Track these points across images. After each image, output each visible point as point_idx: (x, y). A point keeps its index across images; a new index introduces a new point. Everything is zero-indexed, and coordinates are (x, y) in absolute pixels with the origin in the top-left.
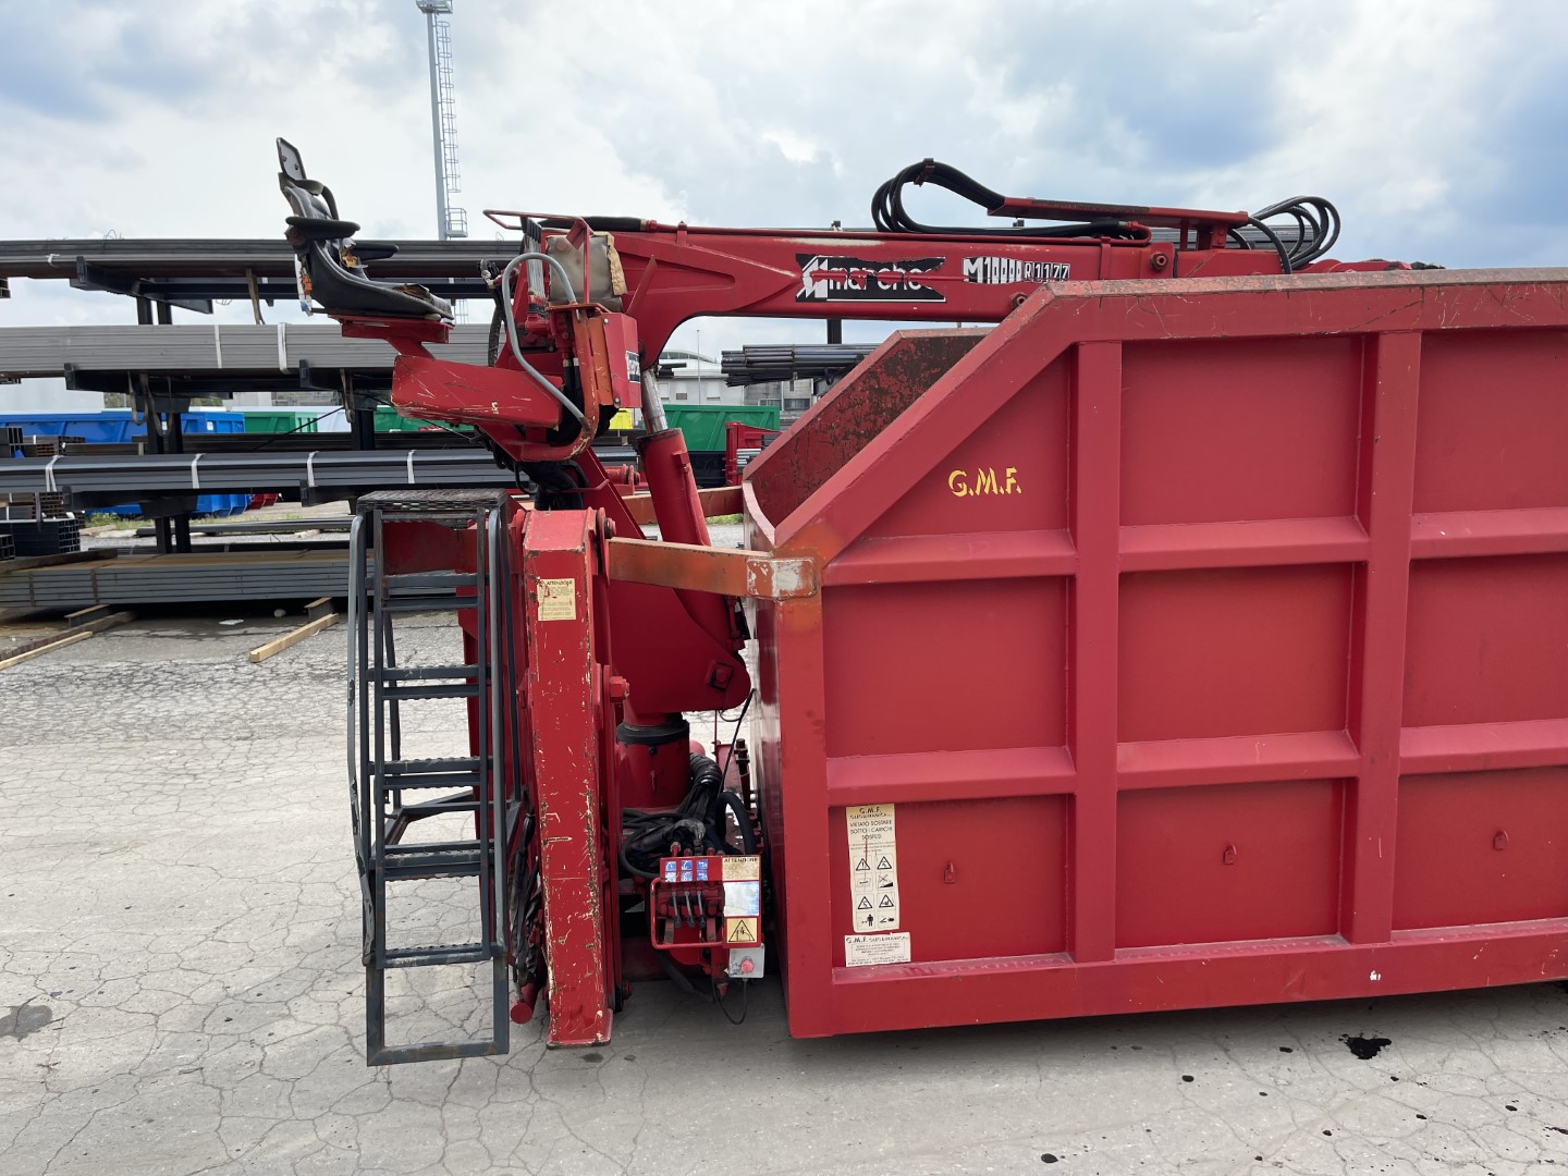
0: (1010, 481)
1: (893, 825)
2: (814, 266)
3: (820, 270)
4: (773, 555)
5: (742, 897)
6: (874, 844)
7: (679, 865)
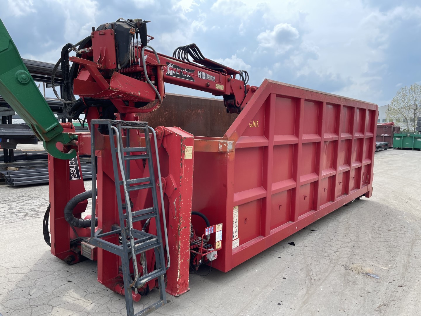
0: (257, 124)
1: (238, 211)
2: (170, 66)
3: (171, 68)
4: (227, 140)
5: (219, 235)
6: (235, 216)
7: (208, 230)
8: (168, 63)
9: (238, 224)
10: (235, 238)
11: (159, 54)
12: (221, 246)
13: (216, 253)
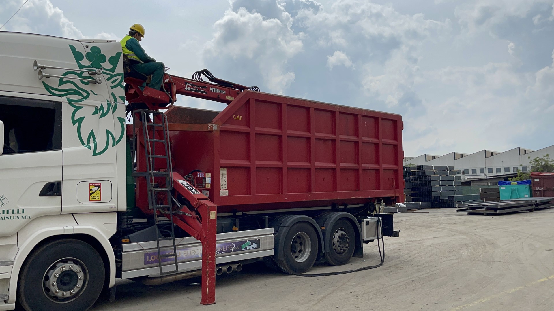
0: (241, 118)
2: (187, 84)
3: (188, 85)
4: (213, 124)
5: (208, 180)
6: (223, 175)
7: (200, 174)
8: (186, 83)
9: (226, 181)
10: (224, 189)
12: (210, 187)
13: (208, 192)
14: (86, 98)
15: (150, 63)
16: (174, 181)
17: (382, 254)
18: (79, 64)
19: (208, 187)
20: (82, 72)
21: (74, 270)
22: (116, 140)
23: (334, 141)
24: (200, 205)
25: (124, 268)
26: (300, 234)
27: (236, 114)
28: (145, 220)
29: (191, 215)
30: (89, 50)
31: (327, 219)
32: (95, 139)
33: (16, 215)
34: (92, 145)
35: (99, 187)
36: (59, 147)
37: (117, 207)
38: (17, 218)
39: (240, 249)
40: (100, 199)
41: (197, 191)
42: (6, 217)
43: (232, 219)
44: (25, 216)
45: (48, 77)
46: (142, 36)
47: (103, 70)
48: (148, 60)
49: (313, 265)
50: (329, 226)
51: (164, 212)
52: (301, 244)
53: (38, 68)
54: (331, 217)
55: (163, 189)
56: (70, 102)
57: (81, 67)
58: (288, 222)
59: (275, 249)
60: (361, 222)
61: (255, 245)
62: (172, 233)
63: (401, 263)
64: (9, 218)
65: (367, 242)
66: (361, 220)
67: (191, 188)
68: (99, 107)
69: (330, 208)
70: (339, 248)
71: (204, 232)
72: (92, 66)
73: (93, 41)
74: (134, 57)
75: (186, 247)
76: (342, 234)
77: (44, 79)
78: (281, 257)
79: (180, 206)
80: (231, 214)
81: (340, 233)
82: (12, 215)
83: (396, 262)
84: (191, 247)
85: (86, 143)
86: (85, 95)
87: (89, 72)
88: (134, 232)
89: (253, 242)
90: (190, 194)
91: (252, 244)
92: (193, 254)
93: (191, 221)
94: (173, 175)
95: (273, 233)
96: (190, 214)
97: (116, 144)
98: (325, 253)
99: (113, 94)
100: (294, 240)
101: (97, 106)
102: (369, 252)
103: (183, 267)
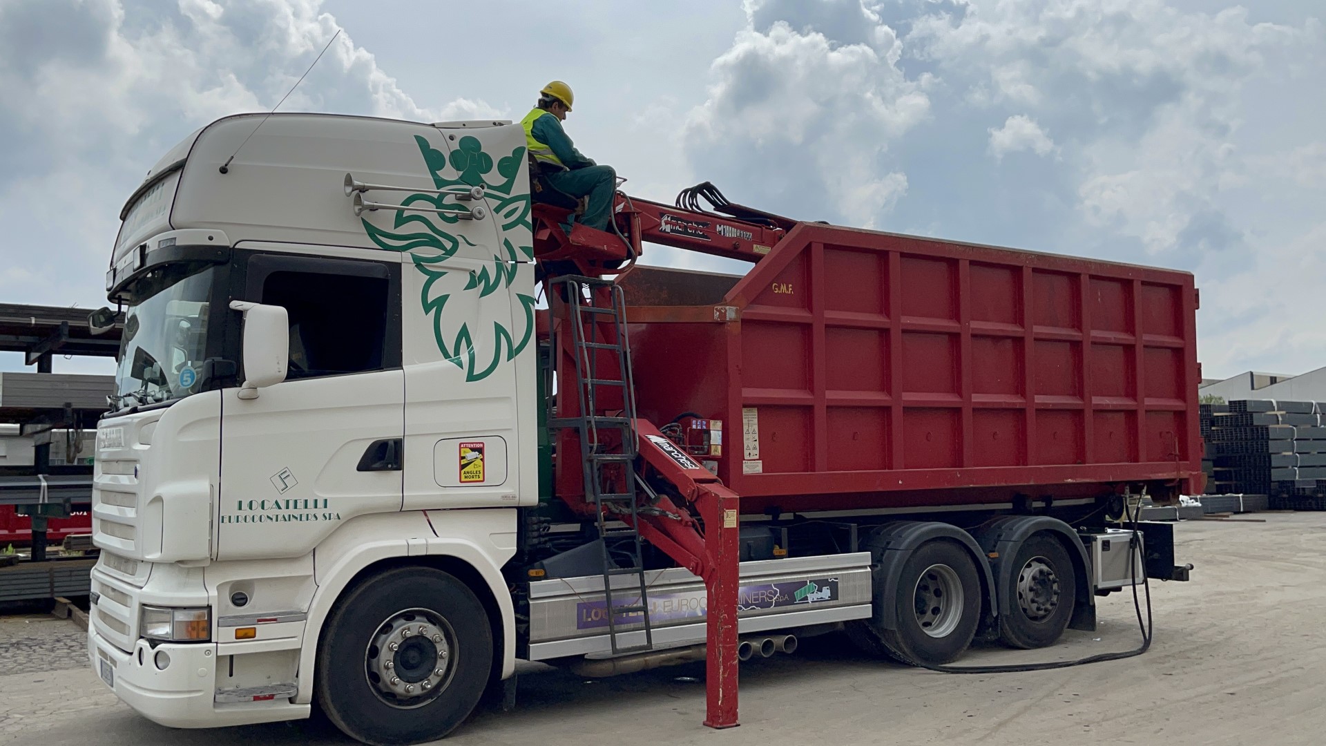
0: (790, 289)
1: (757, 416)
2: (665, 218)
3: (668, 220)
4: (727, 305)
5: (716, 436)
6: (751, 424)
7: (697, 423)
8: (662, 214)
9: (757, 437)
10: (752, 458)
11: (631, 198)
12: (720, 452)
13: (715, 464)
14: (450, 253)
15: (583, 169)
16: (639, 437)
17: (1146, 623)
18: (436, 178)
19: (717, 454)
20: (443, 195)
21: (429, 637)
22: (516, 345)
23: (1018, 341)
24: (700, 494)
25: (533, 635)
26: (937, 569)
27: (779, 279)
28: (576, 527)
29: (680, 518)
30: (455, 145)
31: (1004, 534)
32: (471, 344)
33: (311, 510)
34: (464, 357)
35: (481, 451)
36: (396, 363)
37: (518, 498)
38: (314, 519)
39: (791, 601)
40: (481, 479)
41: (691, 462)
42: (293, 516)
43: (770, 529)
44: (330, 514)
45: (373, 209)
46: (568, 109)
47: (486, 190)
48: (580, 163)
49: (968, 644)
50: (1008, 551)
51: (617, 509)
52: (938, 593)
53: (353, 191)
54: (1014, 528)
55: (617, 457)
56: (419, 263)
57: (440, 183)
58: (905, 539)
59: (876, 602)
60: (1088, 541)
61: (826, 592)
62: (638, 560)
63: (1197, 648)
64: (299, 518)
65: (1104, 592)
66: (1089, 537)
67: (678, 455)
68: (478, 272)
69: (1009, 506)
70: (1034, 606)
71: (710, 558)
72: (462, 180)
73: (464, 125)
74: (550, 156)
75: (667, 590)
76: (1041, 572)
77: (365, 213)
78: (890, 623)
79: (653, 497)
80: (768, 518)
81: (1036, 568)
82: (305, 512)
83: (1184, 644)
84: (680, 591)
85: (451, 353)
86: (449, 245)
87: (456, 194)
88: (554, 554)
89: (821, 584)
90: (679, 470)
91: (820, 590)
92: (684, 609)
93: (679, 531)
94: (638, 426)
95: (870, 564)
96: (677, 515)
97: (516, 355)
98: (997, 616)
99: (507, 243)
100: (921, 585)
101: (474, 271)
102: (1110, 618)
103: (663, 638)
